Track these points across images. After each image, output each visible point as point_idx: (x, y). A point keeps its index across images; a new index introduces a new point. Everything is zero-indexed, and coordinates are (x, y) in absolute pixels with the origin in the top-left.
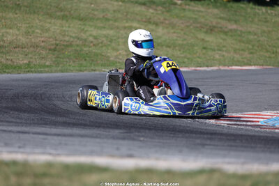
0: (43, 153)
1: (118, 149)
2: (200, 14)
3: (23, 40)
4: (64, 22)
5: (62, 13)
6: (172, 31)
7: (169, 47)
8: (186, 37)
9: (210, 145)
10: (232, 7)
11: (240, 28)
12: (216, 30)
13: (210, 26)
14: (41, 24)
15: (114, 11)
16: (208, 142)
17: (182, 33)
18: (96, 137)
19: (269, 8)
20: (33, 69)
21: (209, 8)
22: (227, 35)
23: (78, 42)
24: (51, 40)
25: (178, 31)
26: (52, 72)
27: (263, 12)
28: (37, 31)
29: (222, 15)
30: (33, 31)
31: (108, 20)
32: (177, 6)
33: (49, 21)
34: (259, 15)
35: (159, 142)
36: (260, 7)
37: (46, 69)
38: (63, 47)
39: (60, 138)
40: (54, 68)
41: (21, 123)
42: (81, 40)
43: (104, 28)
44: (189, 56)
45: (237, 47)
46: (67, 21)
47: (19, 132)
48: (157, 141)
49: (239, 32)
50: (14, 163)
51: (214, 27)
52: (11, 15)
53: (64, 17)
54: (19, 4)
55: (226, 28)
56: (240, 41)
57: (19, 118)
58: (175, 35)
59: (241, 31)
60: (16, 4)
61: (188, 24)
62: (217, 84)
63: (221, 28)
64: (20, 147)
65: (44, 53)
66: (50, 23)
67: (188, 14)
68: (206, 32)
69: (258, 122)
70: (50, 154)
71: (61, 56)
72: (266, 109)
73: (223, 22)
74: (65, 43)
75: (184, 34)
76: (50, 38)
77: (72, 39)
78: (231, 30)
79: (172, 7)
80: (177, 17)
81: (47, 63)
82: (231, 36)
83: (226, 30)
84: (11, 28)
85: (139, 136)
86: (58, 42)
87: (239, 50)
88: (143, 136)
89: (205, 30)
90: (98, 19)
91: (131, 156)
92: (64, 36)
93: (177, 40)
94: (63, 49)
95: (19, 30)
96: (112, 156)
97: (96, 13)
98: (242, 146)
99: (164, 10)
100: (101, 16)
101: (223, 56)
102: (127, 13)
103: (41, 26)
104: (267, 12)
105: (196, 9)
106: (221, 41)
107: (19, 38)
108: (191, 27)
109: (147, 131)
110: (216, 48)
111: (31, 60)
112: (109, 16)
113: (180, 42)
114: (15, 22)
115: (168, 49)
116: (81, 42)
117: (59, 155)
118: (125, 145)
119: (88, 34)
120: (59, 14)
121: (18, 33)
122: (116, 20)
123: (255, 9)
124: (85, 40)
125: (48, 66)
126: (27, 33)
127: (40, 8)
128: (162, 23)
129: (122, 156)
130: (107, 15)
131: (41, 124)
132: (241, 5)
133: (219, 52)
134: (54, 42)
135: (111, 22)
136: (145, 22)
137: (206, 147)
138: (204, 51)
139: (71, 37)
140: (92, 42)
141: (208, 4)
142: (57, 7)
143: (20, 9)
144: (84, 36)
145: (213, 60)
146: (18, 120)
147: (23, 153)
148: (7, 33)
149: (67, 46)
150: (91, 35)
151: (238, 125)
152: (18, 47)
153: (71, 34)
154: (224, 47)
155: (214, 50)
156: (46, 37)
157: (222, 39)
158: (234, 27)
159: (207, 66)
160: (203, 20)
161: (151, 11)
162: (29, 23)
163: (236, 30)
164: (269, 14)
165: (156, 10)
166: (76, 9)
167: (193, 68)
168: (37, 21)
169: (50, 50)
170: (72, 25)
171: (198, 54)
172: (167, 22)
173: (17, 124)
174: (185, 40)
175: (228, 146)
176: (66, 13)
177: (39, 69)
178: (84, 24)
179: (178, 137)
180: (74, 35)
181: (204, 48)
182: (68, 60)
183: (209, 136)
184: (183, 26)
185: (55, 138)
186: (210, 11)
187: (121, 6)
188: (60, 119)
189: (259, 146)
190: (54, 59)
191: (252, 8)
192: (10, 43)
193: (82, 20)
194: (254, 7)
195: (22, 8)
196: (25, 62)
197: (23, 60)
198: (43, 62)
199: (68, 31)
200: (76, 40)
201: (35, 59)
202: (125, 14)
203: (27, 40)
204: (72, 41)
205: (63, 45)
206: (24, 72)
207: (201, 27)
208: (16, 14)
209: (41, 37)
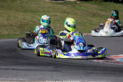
1: (52, 77)
2: (89, 8)
3: (6, 23)
5: (24, 9)
6: (76, 16)
8: (82, 19)
10: (103, 4)
11: (107, 14)
13: (93, 14)
14: (14, 15)
15: (48, 8)
16: (94, 72)
17: (80, 17)
18: (41, 71)
19: (121, 4)
20: (11, 37)
21: (93, 5)
22: (101, 18)
23: (31, 23)
24: (19, 22)
25: (79, 16)
27: (118, 6)
28: (12, 18)
29: (99, 8)
30: (10, 19)
31: (45, 12)
32: (78, 4)
33: (17, 13)
34: (116, 7)
35: (71, 72)
36: (116, 4)
38: (24, 25)
39: (24, 71)
41: (6, 64)
42: (33, 22)
44: (84, 28)
46: (26, 13)
47: (5, 69)
48: (70, 71)
51: (96, 14)
53: (25, 11)
54: (3, 6)
58: (77, 18)
60: (2, 6)
61: (83, 13)
62: (97, 42)
63: (99, 14)
64: (6, 77)
65: (16, 28)
66: (18, 14)
67: (83, 8)
68: (92, 17)
69: (117, 60)
71: (24, 30)
72: (121, 54)
73: (100, 11)
74: (25, 24)
76: (18, 21)
77: (28, 22)
78: (103, 15)
79: (75, 5)
80: (78, 10)
81: (17, 34)
82: (104, 18)
83: (101, 15)
85: (61, 69)
86: (22, 23)
88: (63, 70)
89: (91, 15)
92: (25, 20)
93: (78, 20)
95: (3, 18)
97: (39, 9)
98: (110, 73)
99: (71, 6)
100: (42, 10)
102: (54, 8)
103: (14, 16)
104: (120, 6)
105: (86, 5)
106: (98, 20)
108: (85, 14)
110: (96, 24)
111: (10, 32)
112: (46, 10)
113: (80, 22)
114: (2, 14)
120: (22, 9)
121: (3, 19)
122: (49, 12)
123: (114, 5)
124: (35, 22)
125: (17, 35)
126: (7, 19)
127: (13, 7)
128: (71, 13)
130: (45, 9)
131: (15, 64)
132: (108, 3)
134: (20, 23)
136: (63, 12)
137: (93, 74)
138: (91, 25)
139: (28, 20)
140: (38, 23)
141: (92, 3)
142: (21, 6)
143: (4, 8)
144: (34, 20)
146: (4, 63)
149: (26, 25)
150: (37, 20)
151: (108, 62)
152: (3, 26)
155: (95, 25)
156: (16, 21)
158: (105, 13)
160: (90, 11)
161: (65, 7)
162: (8, 15)
163: (105, 15)
164: (121, 7)
165: (68, 6)
166: (30, 7)
167: (86, 34)
168: (12, 13)
169: (18, 27)
170: (28, 15)
171: (88, 27)
172: (73, 12)
173: (4, 65)
174: (82, 20)
175: (103, 73)
176: (26, 9)
177: (14, 37)
178: (34, 14)
179: (80, 69)
180: (29, 20)
181: (91, 24)
183: (94, 68)
184: (80, 14)
185: (22, 71)
186: (93, 6)
187: (51, 5)
188: (24, 61)
189: (117, 73)
190: (20, 31)
191: (113, 4)
194: (114, 4)
195: (5, 8)
196: (7, 33)
197: (6, 32)
198: (15, 33)
199: (26, 18)
200: (30, 22)
201: (12, 32)
202: (53, 9)
203: (7, 23)
204: (29, 23)
205: (25, 25)
206: (6, 38)
207: (89, 14)
208: (2, 10)
209: (14, 21)
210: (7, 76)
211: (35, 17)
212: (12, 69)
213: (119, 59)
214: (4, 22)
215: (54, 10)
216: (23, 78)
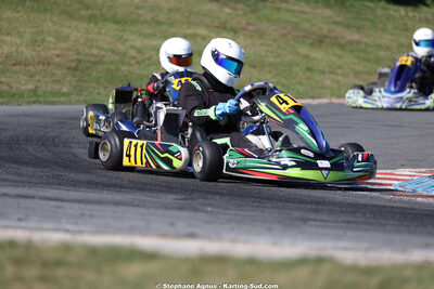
0: (56, 230)
1: (172, 224)
2: (304, 16)
3: (28, 53)
4: (92, 25)
5: (89, 12)
6: (260, 42)
7: (255, 67)
8: (280, 51)
9: (315, 220)
10: (352, 6)
11: (364, 40)
12: (327, 41)
13: (318, 36)
14: (55, 28)
15: (170, 10)
16: (312, 216)
17: (275, 44)
18: (139, 206)
19: (410, 9)
20: (40, 99)
21: (317, 8)
22: (344, 50)
23: (112, 57)
24: (71, 53)
25: (269, 42)
26: (70, 103)
27: (400, 15)
28: (48, 39)
29: (337, 19)
30: (44, 40)
31: (159, 23)
32: (268, 4)
33: (68, 23)
34: (395, 19)
35: (238, 215)
36: (396, 7)
37: (63, 99)
38: (88, 64)
39: (82, 206)
40: (74, 98)
41: (22, 182)
42: (118, 53)
43: (154, 35)
44: (284, 81)
45: (360, 68)
46: (96, 24)
47: (19, 196)
48: (233, 212)
49: (362, 46)
50: (12, 244)
51: (325, 37)
52: (9, 14)
53: (91, 18)
55: (343, 38)
56: (364, 60)
57: (18, 175)
58: (264, 48)
59: (366, 44)
61: (284, 32)
63: (335, 38)
64: (20, 220)
65: (59, 73)
66: (70, 27)
67: (285, 16)
68: (312, 45)
69: (390, 185)
70: (67, 231)
71: (86, 78)
72: (403, 166)
73: (339, 30)
74: (93, 59)
75: (279, 47)
76: (69, 50)
77: (103, 53)
78: (350, 42)
79: (261, 4)
80: (268, 20)
81: (64, 90)
82: (352, 51)
83: (343, 42)
84: (8, 34)
85: (205, 205)
86: (81, 57)
87: (362, 72)
88: (211, 205)
89: (310, 41)
90: (145, 22)
91: (192, 236)
92: (92, 46)
93: (266, 56)
94: (88, 68)
95: (21, 37)
96: (163, 235)
97: (141, 12)
98: (364, 223)
99: (247, 9)
100: (149, 17)
101: (338, 82)
102: (190, 13)
103: (56, 31)
104: (407, 14)
105: (296, 8)
106: (335, 58)
107: (20, 49)
108: (289, 37)
109: (217, 197)
110: (327, 70)
111: (39, 84)
112: (162, 17)
113: (271, 60)
115: (252, 70)
116: (117, 58)
117: (81, 232)
118: (183, 219)
119: (128, 44)
120: (83, 13)
121: (19, 41)
122: (172, 24)
123: (388, 9)
124: (124, 55)
125: (64, 94)
126: (34, 43)
127: (55, 3)
128: (244, 29)
129: (178, 236)
130: (158, 15)
131: (49, 184)
133: (332, 76)
134: (75, 57)
135: (164, 27)
136: (218, 27)
137: (310, 223)
138: (308, 74)
139: (101, 49)
140: (134, 58)
142: (81, 3)
143: (23, 5)
144: (122, 48)
145: (322, 87)
146: (17, 178)
147: (24, 228)
148: (3, 41)
149: (96, 63)
150: (133, 47)
152: (20, 63)
153: (101, 44)
154: (339, 67)
155: (323, 73)
156: (63, 49)
157: (336, 55)
158: (356, 37)
159: (313, 98)
160: (307, 26)
161: (227, 10)
162: (37, 27)
163: (358, 43)
164: (410, 19)
165: (234, 9)
166: (111, 7)
168: (50, 24)
169: (68, 68)
170: (103, 31)
171: (298, 79)
172: (251, 28)
173: (15, 183)
174: (280, 55)
175: (343, 222)
176: (96, 12)
177: (51, 99)
178: (124, 30)
179: (266, 207)
180: (106, 47)
181: (309, 70)
182: (95, 85)
183: (314, 207)
184: (276, 34)
185: (75, 205)
186: (318, 11)
187: (180, 2)
188: (82, 177)
189: (391, 222)
190: (74, 84)
191: (384, 9)
192: (7, 57)
193: (119, 23)
194: (387, 6)
195: (27, 4)
196: (29, 87)
197: (26, 84)
198: (57, 87)
199: (97, 40)
200: (109, 53)
201: (45, 82)
202: (187, 14)
203: (34, 53)
204: (104, 56)
205: (90, 62)
206: (28, 102)
207: (304, 37)
208: (18, 12)
209: (56, 49)
210: (22, 216)
211: (125, 37)
212: (40, 198)
213: (396, 182)
214: (22, 52)
215: (188, 17)
216: (76, 224)
